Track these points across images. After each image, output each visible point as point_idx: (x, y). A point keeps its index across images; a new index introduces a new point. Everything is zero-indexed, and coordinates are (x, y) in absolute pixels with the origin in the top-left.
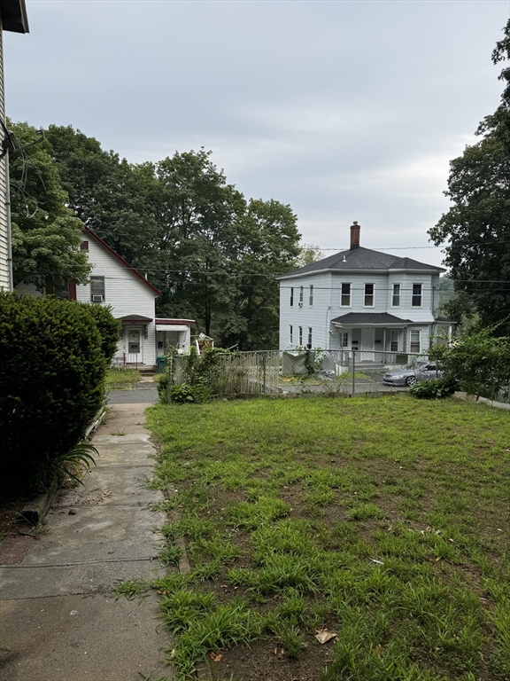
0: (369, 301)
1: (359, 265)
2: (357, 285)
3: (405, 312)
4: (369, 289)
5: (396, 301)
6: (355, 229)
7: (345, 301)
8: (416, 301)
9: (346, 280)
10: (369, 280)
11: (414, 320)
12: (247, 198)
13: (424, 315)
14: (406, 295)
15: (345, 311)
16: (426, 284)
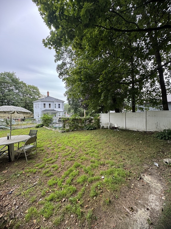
0: (50, 107)
1: (47, 100)
2: (47, 104)
3: (57, 109)
4: (50, 105)
5: (55, 107)
6: (48, 93)
7: (45, 107)
8: (59, 107)
9: (44, 103)
10: (50, 103)
11: (59, 111)
12: (27, 84)
13: (61, 110)
14: (57, 106)
15: (45, 109)
16: (61, 104)
